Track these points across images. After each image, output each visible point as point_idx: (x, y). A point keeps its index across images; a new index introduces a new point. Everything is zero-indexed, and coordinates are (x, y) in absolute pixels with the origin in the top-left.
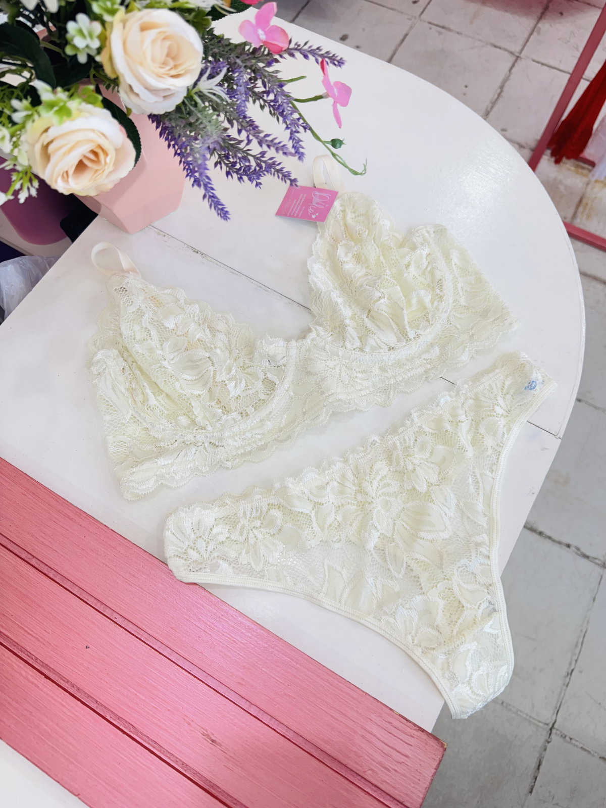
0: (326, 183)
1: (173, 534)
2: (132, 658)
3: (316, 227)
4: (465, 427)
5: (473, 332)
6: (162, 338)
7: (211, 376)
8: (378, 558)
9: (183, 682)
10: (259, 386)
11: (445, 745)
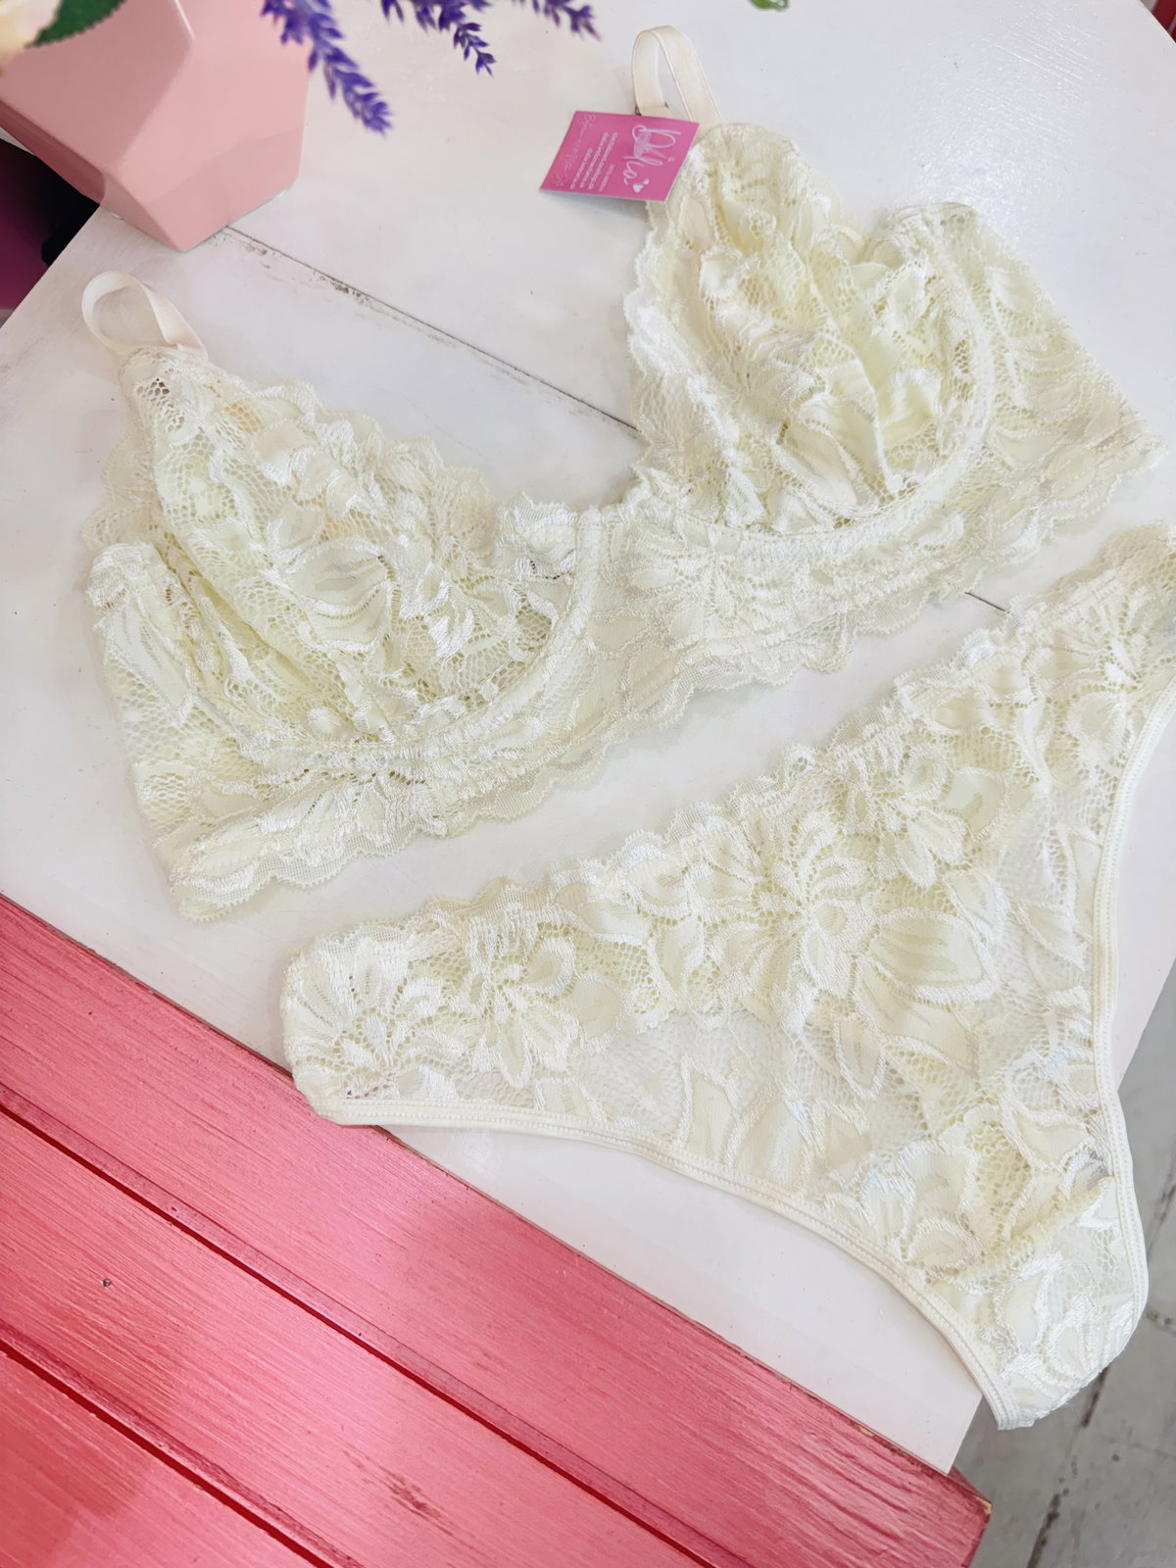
0: (666, 105)
1: (305, 1004)
2: (217, 1309)
3: (645, 215)
4: (1030, 717)
5: (1049, 475)
6: (261, 510)
7: (389, 604)
8: (814, 1052)
9: (341, 1364)
10: (510, 627)
11: (986, 1508)
